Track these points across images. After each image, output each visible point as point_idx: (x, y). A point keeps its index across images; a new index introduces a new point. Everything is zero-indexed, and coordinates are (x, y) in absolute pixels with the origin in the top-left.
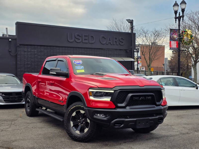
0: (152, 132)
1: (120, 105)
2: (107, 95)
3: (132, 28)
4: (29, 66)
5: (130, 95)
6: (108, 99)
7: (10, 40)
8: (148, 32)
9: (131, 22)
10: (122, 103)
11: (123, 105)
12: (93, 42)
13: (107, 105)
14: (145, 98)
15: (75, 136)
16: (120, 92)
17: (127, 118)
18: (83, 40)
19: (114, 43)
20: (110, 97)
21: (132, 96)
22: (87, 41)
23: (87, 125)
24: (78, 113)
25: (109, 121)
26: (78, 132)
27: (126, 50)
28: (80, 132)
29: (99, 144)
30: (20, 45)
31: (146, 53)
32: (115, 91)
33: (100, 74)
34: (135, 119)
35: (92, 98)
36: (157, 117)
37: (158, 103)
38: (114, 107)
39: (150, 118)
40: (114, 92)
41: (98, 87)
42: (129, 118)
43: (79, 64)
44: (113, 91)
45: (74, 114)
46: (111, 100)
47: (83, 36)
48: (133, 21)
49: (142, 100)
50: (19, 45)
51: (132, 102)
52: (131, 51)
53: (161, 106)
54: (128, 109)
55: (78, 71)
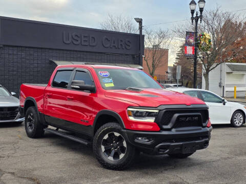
1: (165, 127)
2: (149, 115)
4: (15, 73)
5: (176, 115)
6: (151, 120)
8: (152, 33)
10: (167, 125)
11: (169, 126)
12: (94, 44)
13: (150, 127)
14: (192, 118)
15: (107, 163)
16: (165, 112)
17: (173, 142)
19: (119, 46)
20: (154, 118)
21: (179, 117)
23: (122, 150)
24: (112, 136)
25: (153, 145)
26: (110, 159)
27: (133, 55)
28: (114, 158)
29: (136, 172)
30: (4, 46)
32: (160, 110)
33: (135, 89)
34: (181, 143)
35: (131, 118)
36: (203, 140)
37: (204, 125)
38: (159, 129)
40: (159, 112)
42: (175, 142)
43: (105, 76)
44: (157, 111)
45: (106, 137)
46: (155, 122)
47: (82, 37)
48: (142, 20)
49: (189, 121)
50: (2, 46)
51: (179, 123)
52: (139, 56)
53: (207, 128)
54: (174, 131)
55: (107, 85)
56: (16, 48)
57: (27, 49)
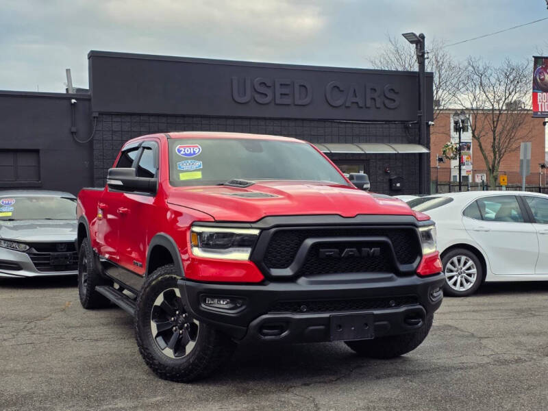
0: (405, 355)
1: (276, 272)
2: (242, 242)
3: (421, 58)
5: (309, 242)
6: (242, 255)
7: (73, 101)
8: (489, 71)
9: (419, 41)
10: (284, 266)
11: (288, 272)
13: (236, 273)
14: (360, 251)
15: (160, 364)
16: (276, 233)
17: (301, 312)
18: (278, 95)
19: (369, 103)
20: (249, 250)
21: (315, 246)
22: (286, 100)
23: (193, 331)
24: (170, 296)
25: (244, 319)
26: (169, 352)
27: (403, 122)
28: (175, 352)
30: (101, 114)
31: (483, 133)
32: (262, 230)
33: (241, 183)
34: (326, 315)
35: (198, 252)
36: (402, 309)
37: (403, 268)
38: (261, 277)
39: (376, 312)
40: (260, 233)
41: (213, 220)
43: (190, 154)
44: (256, 232)
45: (159, 300)
46: (250, 258)
47: (277, 86)
48: (422, 37)
49: (349, 257)
50: (97, 115)
51: (316, 263)
52: (419, 123)
53: (415, 277)
54: (303, 285)
55: (183, 177)
56: (128, 119)
57: (152, 119)
